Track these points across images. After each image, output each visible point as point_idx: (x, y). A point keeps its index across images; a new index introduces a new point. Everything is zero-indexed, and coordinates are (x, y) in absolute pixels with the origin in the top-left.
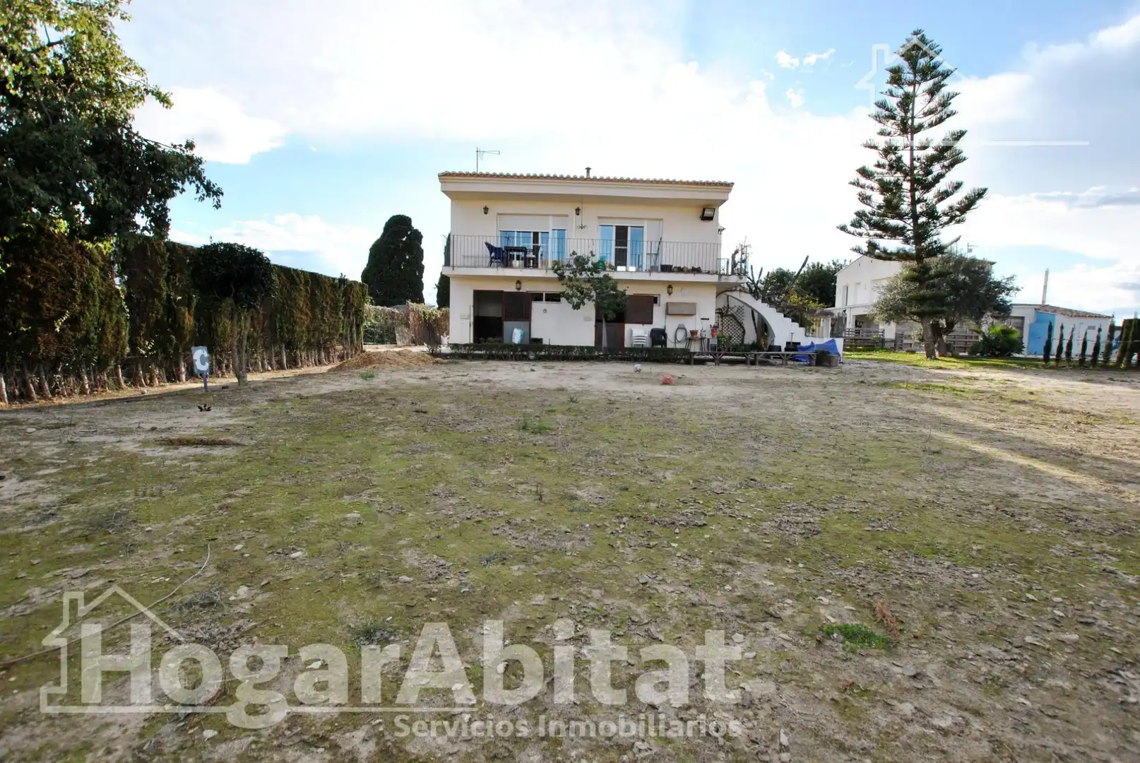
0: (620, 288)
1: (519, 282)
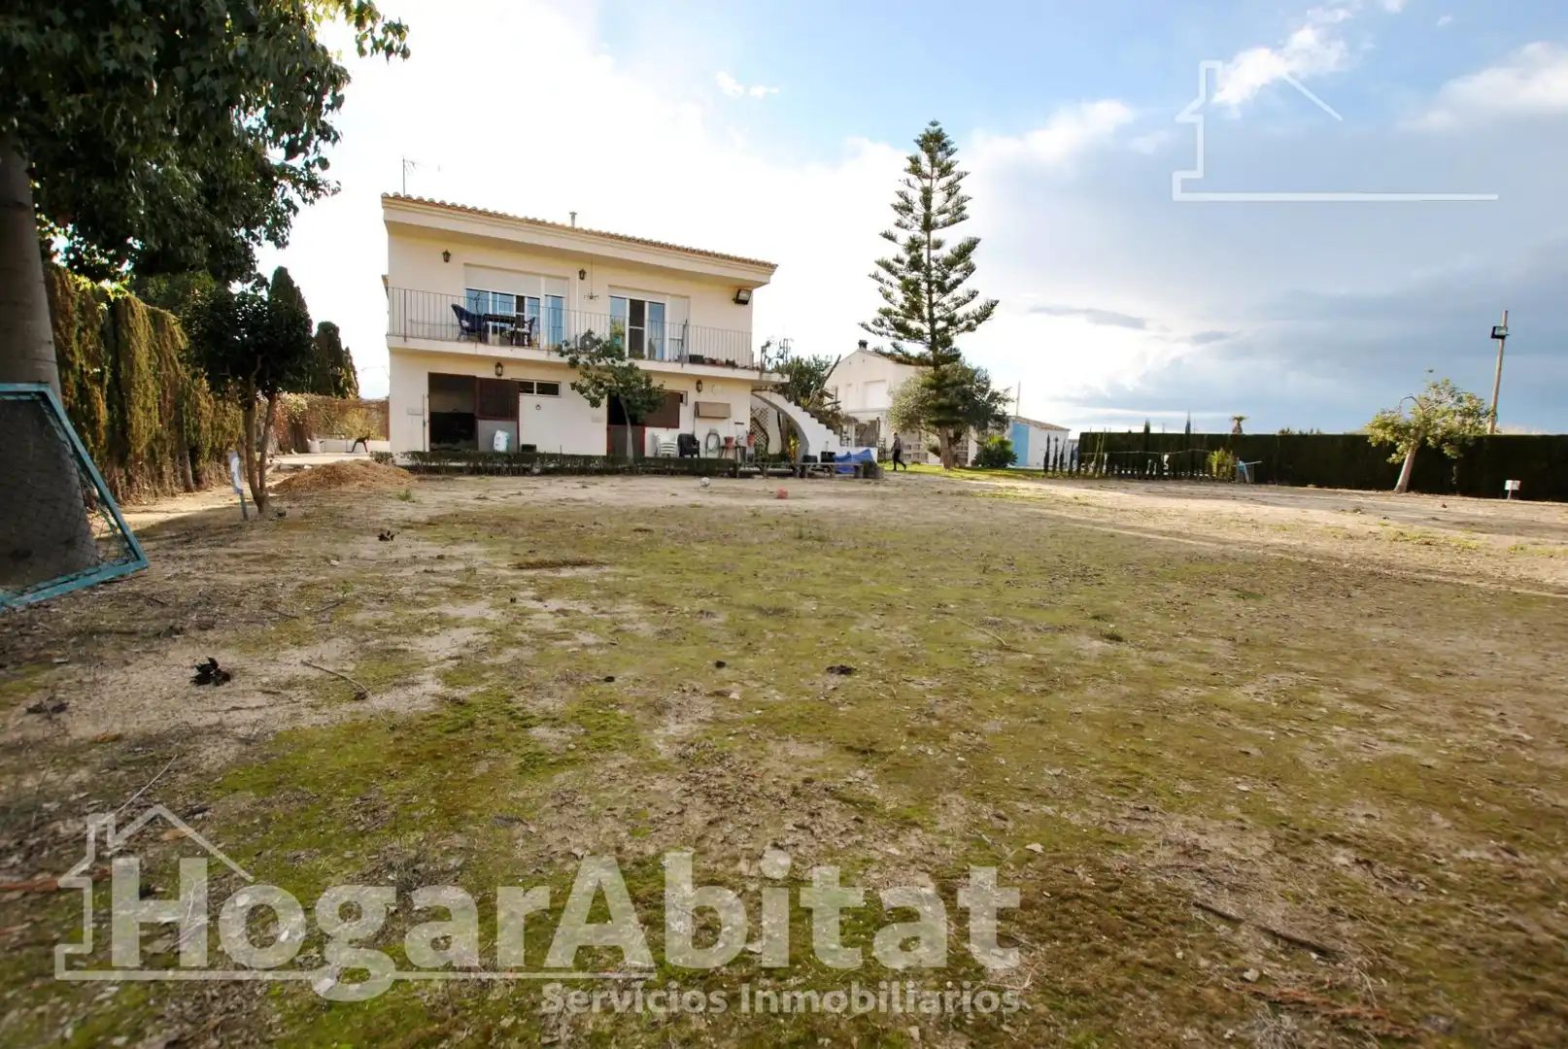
1: (499, 365)
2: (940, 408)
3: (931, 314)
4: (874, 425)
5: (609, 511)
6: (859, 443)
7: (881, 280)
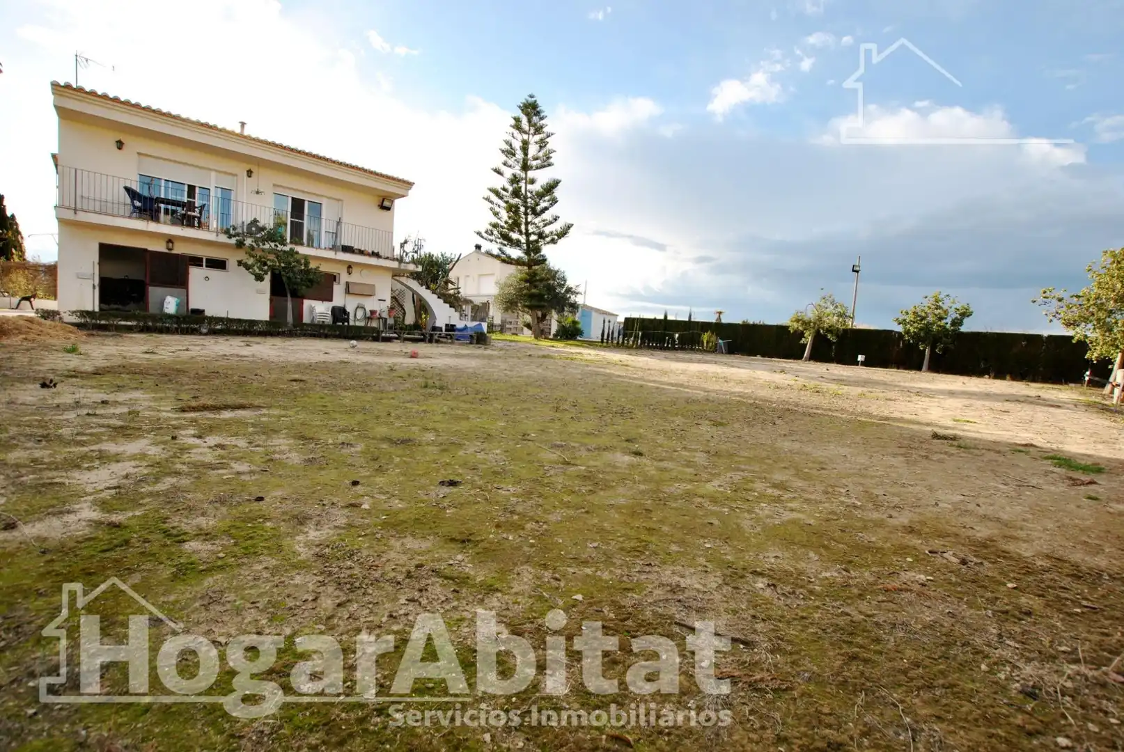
1: (170, 241)
3: (527, 230)
4: (486, 306)
5: (268, 365)
6: (474, 319)
7: (492, 202)
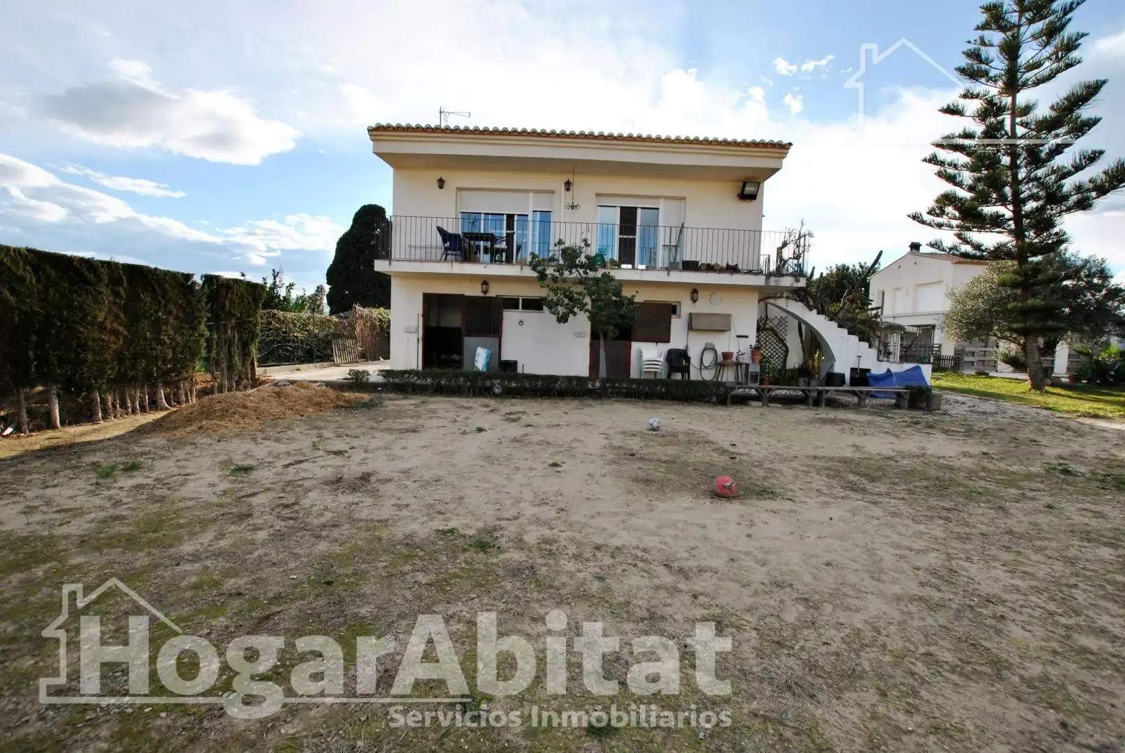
0: (627, 293)
1: (485, 283)
2: (1026, 313)
4: (927, 331)
